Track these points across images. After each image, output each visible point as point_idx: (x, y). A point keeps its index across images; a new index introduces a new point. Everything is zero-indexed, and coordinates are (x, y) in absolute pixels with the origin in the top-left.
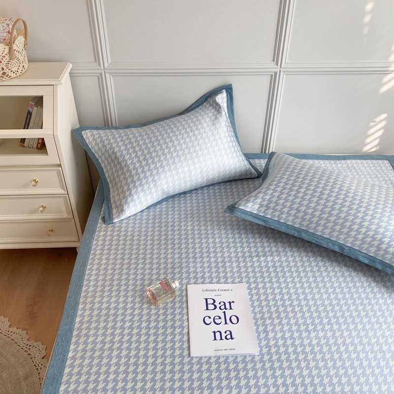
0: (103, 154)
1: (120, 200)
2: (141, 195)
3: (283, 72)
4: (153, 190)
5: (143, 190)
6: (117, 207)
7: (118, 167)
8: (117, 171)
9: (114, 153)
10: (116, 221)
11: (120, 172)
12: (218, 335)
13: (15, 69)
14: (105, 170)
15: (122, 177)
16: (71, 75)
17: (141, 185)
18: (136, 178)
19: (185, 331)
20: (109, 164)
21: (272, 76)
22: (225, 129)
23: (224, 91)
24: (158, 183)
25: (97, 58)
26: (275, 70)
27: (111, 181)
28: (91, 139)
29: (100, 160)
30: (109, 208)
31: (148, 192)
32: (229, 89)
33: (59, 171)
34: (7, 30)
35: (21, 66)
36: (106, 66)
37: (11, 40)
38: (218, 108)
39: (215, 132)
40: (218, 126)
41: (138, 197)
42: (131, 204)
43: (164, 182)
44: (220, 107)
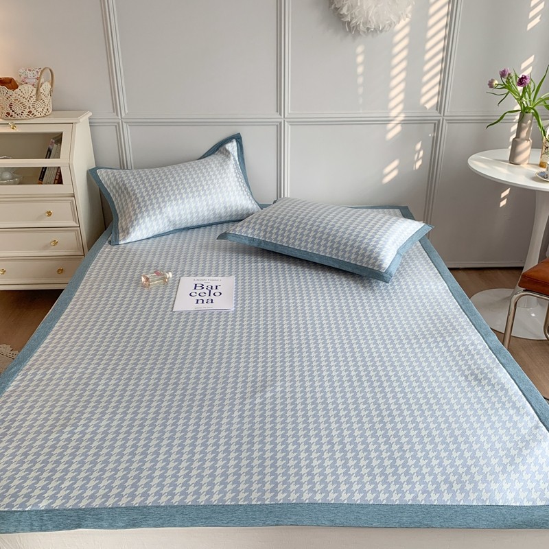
0: (114, 187)
1: (126, 224)
2: (147, 219)
3: (288, 122)
4: (159, 216)
5: (148, 215)
6: (123, 231)
7: (127, 196)
8: (126, 200)
9: (124, 185)
10: (121, 243)
11: (128, 201)
12: (200, 302)
13: (40, 110)
14: (115, 203)
15: (130, 205)
16: (92, 125)
17: (147, 210)
18: (142, 204)
19: (173, 299)
20: (119, 196)
21: (277, 126)
22: (233, 170)
23: (234, 140)
24: (164, 210)
25: (115, 110)
26: (280, 120)
27: (120, 211)
28: (104, 175)
29: (111, 195)
30: (117, 233)
31: (153, 218)
32: (238, 138)
33: (72, 201)
34: (36, 77)
35: (46, 108)
36: (123, 116)
37: (38, 85)
38: (227, 153)
39: (222, 172)
40: (225, 167)
41: (144, 222)
42: (137, 228)
43: (169, 209)
44: (229, 153)
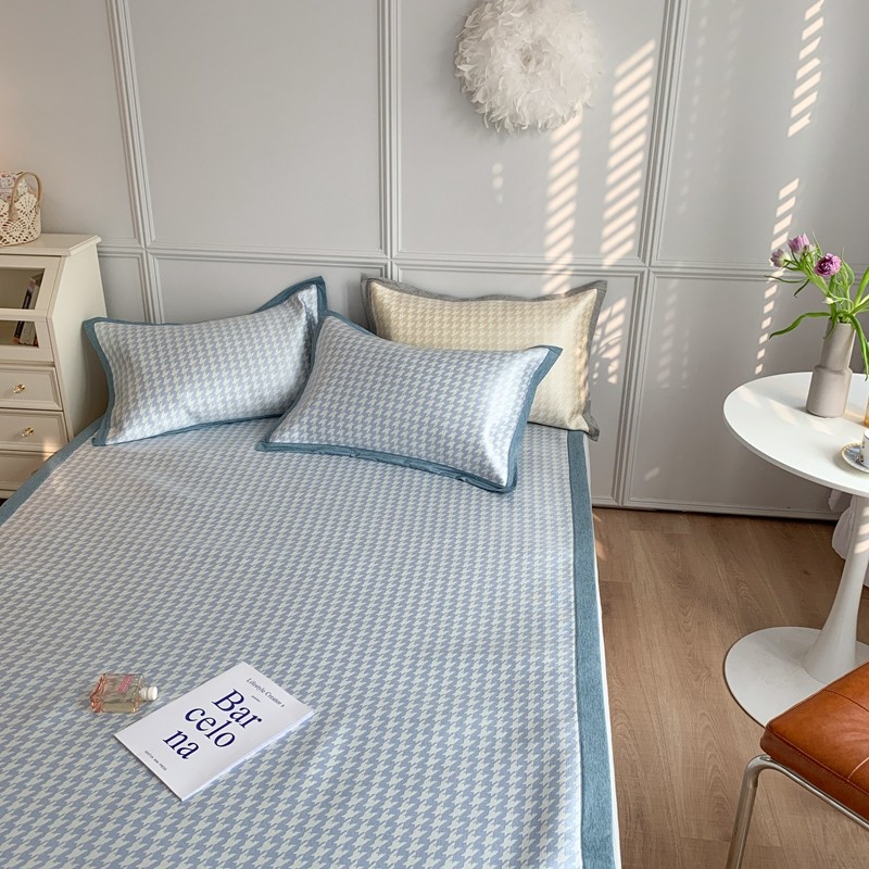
2: (152, 409)
3: (397, 264)
4: (171, 405)
5: (155, 403)
6: (115, 425)
7: (129, 370)
8: (126, 376)
9: (127, 351)
10: (109, 442)
11: (130, 377)
16: (101, 256)
17: (153, 395)
18: (147, 385)
20: (120, 367)
21: (381, 269)
23: (314, 286)
24: (179, 396)
25: (137, 235)
26: (384, 261)
27: (118, 392)
29: (110, 363)
30: (107, 427)
31: (162, 407)
32: (320, 283)
33: (52, 372)
34: (12, 186)
35: (27, 232)
36: (148, 244)
37: (12, 199)
39: (283, 338)
41: (147, 412)
42: (135, 422)
43: (189, 395)
44: (301, 307)
